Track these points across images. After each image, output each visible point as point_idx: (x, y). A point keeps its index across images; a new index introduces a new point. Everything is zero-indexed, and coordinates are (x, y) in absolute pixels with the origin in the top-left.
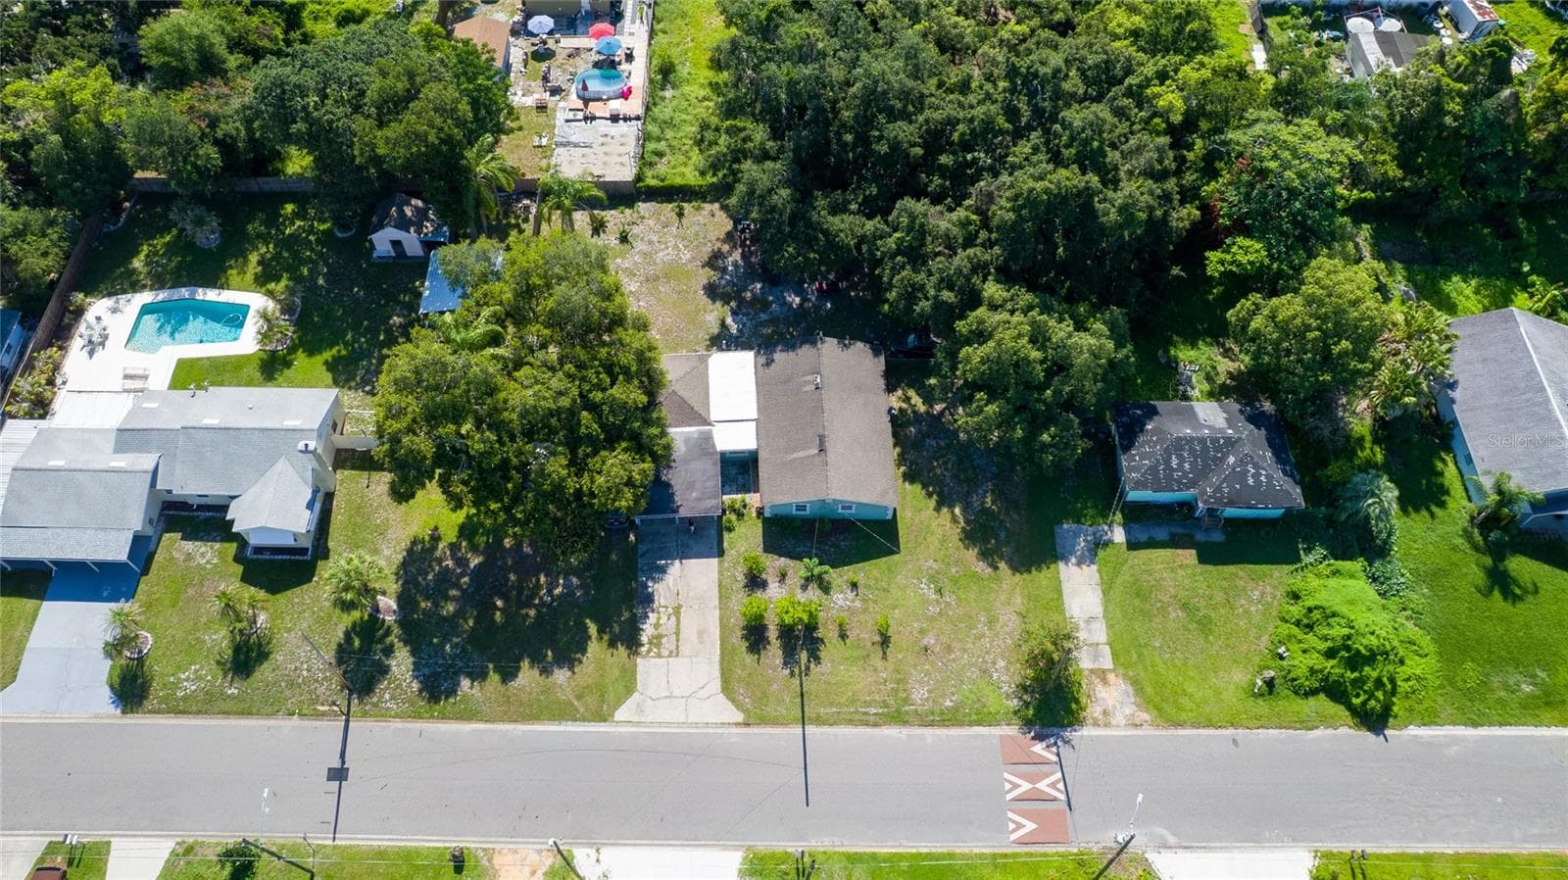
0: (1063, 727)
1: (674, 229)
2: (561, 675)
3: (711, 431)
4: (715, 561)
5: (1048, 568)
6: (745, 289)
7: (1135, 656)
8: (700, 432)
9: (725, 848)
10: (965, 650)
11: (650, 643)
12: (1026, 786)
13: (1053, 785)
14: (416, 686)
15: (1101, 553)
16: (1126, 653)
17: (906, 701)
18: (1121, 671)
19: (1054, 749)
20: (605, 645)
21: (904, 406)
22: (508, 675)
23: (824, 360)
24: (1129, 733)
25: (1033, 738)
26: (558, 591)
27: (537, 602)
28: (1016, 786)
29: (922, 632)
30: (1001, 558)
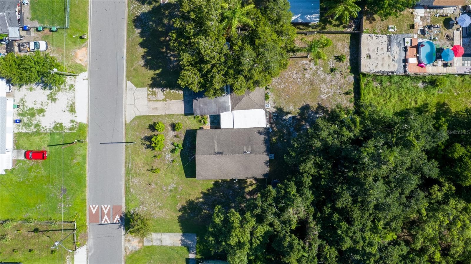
0: (125, 226)
1: (339, 91)
2: (142, 62)
3: (229, 111)
4: (183, 113)
5: (180, 229)
6: (306, 121)
7: (148, 254)
8: (228, 107)
9: (88, 118)
10: (150, 197)
11: (153, 91)
12: (106, 212)
13: (106, 220)
14: (138, 14)
15: (185, 248)
16: (150, 251)
17: (133, 176)
18: (143, 248)
19: (117, 222)
20: (153, 76)
21: (248, 184)
22: (142, 45)
23: (258, 156)
24: (123, 247)
25: (121, 216)
26: (172, 58)
27: (168, 51)
28: (106, 209)
29: (157, 184)
30: (183, 213)
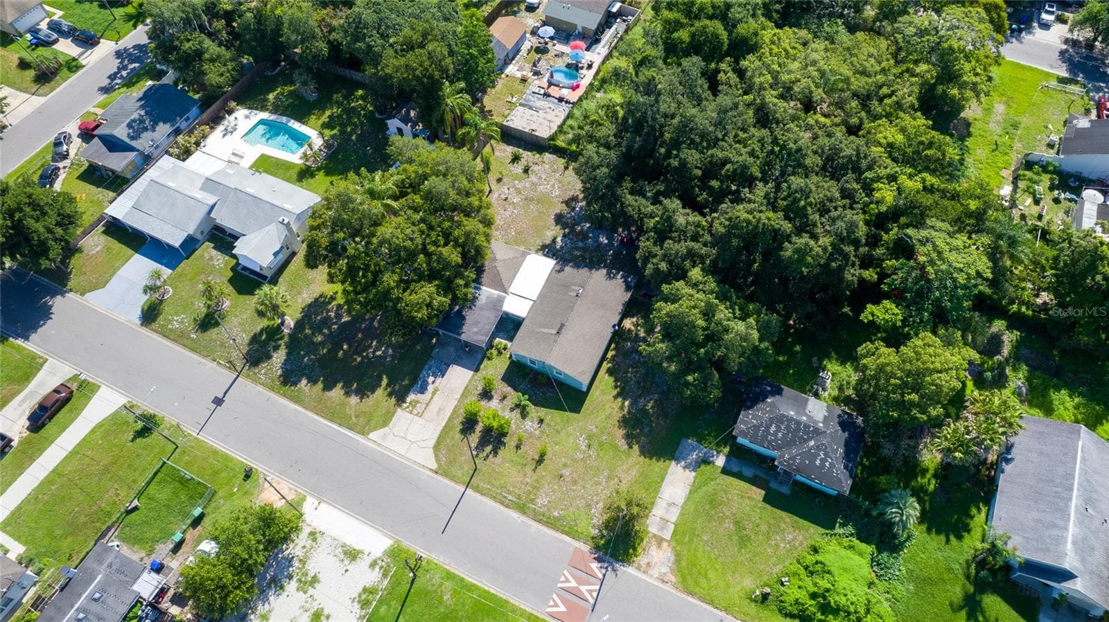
0: (618, 560)
1: (558, 175)
2: (354, 400)
3: (505, 297)
4: (471, 373)
5: (664, 461)
6: (578, 224)
7: (687, 539)
8: (499, 296)
9: (386, 535)
10: (584, 488)
11: (410, 403)
12: (573, 584)
13: (590, 592)
14: (280, 372)
15: (703, 467)
16: (683, 534)
17: (532, 501)
18: (673, 544)
19: (604, 571)
20: (386, 393)
21: (633, 328)
22: (328, 387)
23: (592, 281)
24: (656, 584)
25: (595, 558)
26: (379, 353)
27: (365, 354)
28: (567, 581)
29: (565, 465)
30: (638, 442)
